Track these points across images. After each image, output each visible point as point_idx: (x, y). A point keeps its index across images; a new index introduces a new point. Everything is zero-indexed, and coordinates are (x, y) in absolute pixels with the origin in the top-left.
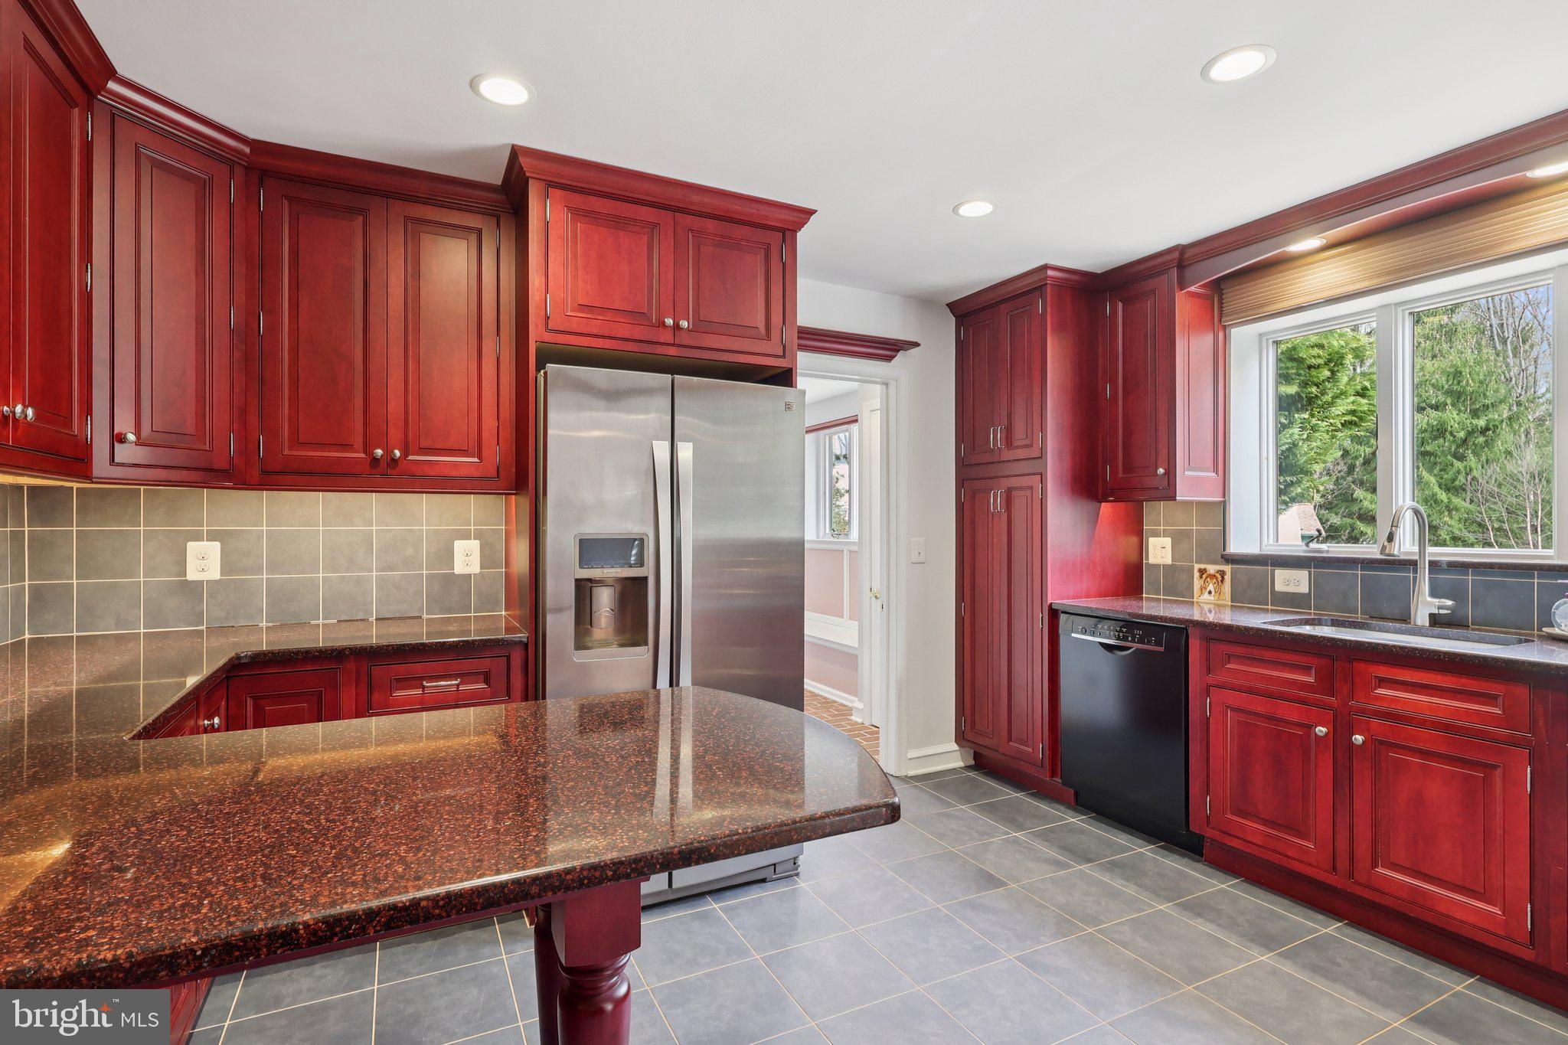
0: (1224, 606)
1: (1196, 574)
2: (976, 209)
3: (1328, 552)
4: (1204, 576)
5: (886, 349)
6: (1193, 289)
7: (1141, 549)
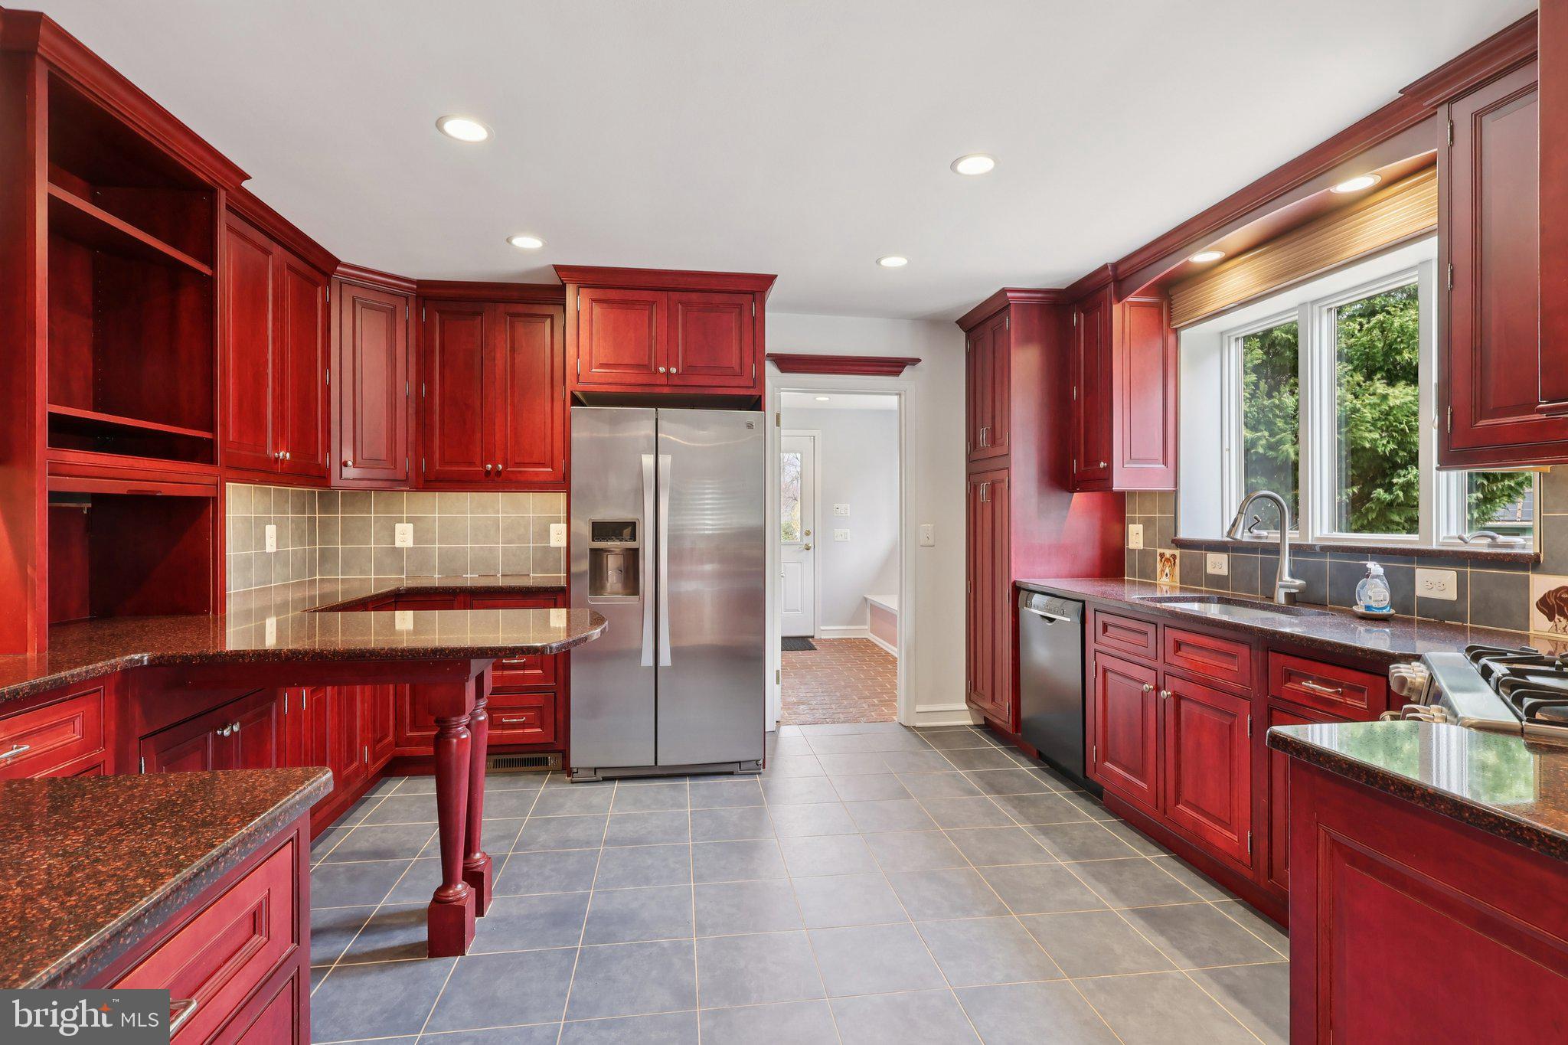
0: (1176, 587)
1: (1158, 558)
2: (894, 262)
3: (1267, 537)
4: (1163, 560)
5: (892, 366)
6: (1130, 299)
7: (1123, 535)
